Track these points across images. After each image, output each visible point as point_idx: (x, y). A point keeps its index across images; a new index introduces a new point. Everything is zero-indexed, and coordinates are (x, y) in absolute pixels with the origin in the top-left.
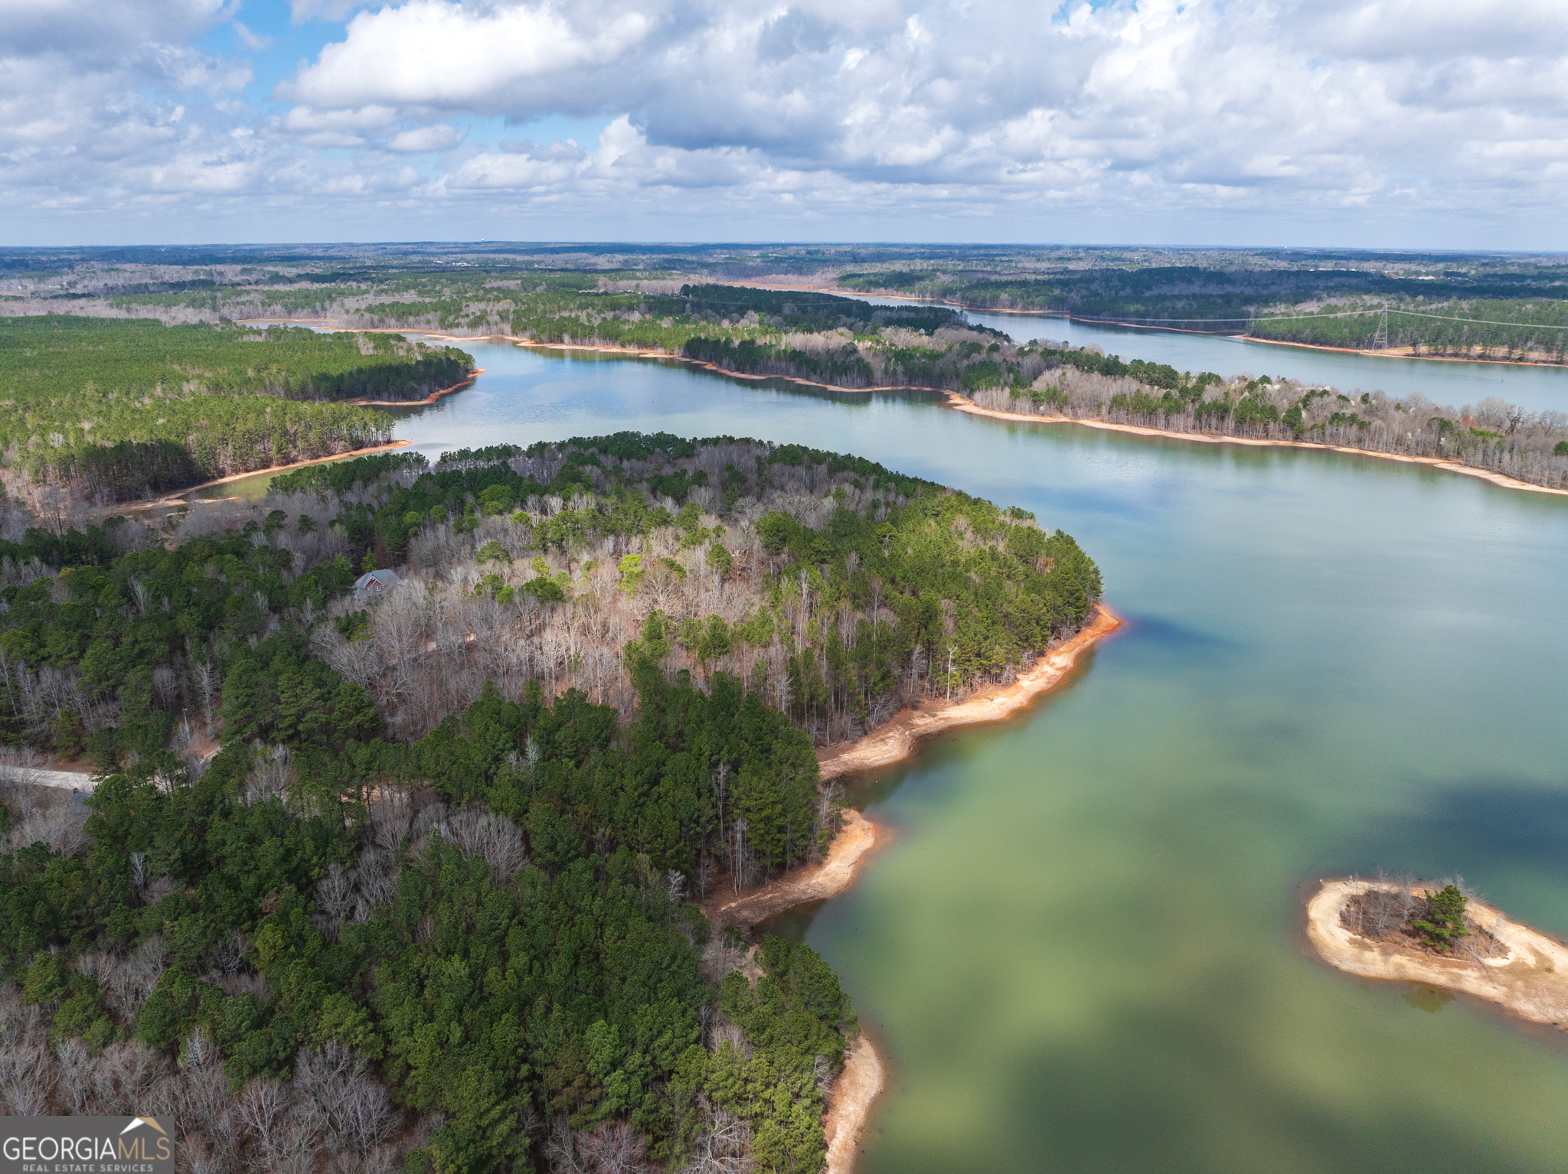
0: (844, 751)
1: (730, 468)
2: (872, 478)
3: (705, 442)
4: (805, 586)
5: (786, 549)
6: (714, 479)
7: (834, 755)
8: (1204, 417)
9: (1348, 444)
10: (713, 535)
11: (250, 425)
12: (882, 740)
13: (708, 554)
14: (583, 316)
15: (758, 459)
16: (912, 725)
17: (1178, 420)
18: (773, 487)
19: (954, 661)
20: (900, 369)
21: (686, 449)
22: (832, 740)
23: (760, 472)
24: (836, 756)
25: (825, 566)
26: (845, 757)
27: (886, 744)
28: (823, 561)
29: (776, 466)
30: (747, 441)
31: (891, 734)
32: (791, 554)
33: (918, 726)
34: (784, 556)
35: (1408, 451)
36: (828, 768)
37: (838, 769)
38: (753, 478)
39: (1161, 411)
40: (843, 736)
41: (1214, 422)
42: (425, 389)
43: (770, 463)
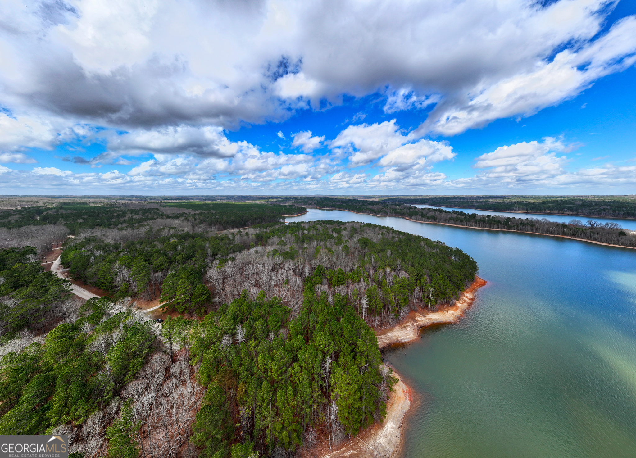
0: (389, 331)
1: (353, 227)
2: (391, 231)
3: (348, 222)
4: (373, 260)
5: (367, 248)
6: (349, 229)
7: (384, 333)
8: (478, 223)
9: (528, 231)
10: (345, 242)
11: (256, 216)
12: (405, 327)
13: (342, 248)
14: (329, 203)
15: (360, 226)
16: (416, 320)
17: (470, 223)
18: (364, 232)
19: (432, 294)
20: (393, 212)
21: (344, 224)
22: (384, 325)
23: (360, 228)
24: (385, 333)
25: (380, 254)
26: (390, 334)
27: (407, 329)
28: (379, 252)
29: (365, 227)
30: (358, 222)
31: (408, 324)
32: (368, 249)
33: (419, 321)
34: (366, 250)
35: (551, 233)
36: (383, 340)
37: (387, 342)
38: (359, 230)
39: (464, 221)
40: (388, 323)
41: (481, 224)
42: (295, 213)
43: (363, 227)
